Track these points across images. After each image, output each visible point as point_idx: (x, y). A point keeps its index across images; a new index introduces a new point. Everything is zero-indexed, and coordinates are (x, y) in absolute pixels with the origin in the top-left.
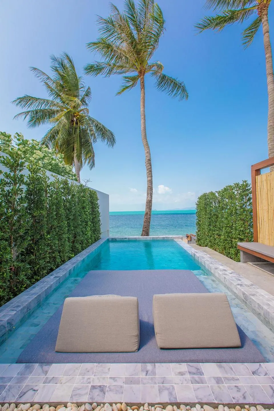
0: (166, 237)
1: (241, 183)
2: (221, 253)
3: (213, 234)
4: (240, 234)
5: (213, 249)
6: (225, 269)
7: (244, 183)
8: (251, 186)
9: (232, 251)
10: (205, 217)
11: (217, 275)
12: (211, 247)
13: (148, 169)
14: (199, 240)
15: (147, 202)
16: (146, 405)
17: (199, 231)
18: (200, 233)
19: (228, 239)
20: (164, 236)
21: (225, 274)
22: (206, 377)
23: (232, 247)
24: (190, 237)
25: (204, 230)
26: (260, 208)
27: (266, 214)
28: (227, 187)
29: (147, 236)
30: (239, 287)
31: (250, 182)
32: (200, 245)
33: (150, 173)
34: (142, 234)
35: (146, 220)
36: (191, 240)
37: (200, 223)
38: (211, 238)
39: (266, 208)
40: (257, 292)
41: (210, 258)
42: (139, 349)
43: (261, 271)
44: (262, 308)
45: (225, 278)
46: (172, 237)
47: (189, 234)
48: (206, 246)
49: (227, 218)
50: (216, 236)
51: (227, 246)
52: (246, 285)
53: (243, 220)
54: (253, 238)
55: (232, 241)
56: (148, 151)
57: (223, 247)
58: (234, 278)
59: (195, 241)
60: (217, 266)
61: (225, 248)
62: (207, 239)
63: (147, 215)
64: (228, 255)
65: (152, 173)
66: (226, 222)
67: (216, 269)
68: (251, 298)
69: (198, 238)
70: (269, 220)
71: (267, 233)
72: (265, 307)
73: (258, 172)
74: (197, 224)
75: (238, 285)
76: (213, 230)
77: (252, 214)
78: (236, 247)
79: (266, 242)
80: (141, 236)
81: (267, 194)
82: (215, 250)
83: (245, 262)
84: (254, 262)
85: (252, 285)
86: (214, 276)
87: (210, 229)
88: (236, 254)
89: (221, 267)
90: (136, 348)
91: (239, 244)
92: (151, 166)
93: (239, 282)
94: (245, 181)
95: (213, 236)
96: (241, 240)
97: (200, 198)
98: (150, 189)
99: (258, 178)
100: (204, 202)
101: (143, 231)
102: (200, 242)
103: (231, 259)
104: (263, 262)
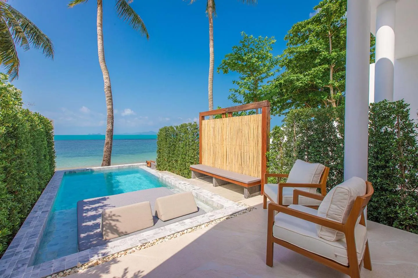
0: (132, 165)
1: (193, 123)
2: (178, 174)
3: (172, 160)
4: (191, 159)
5: (171, 172)
6: (185, 183)
7: (195, 124)
8: (199, 126)
9: (186, 171)
10: (165, 146)
11: (180, 187)
12: (170, 170)
13: (108, 96)
14: (159, 165)
15: (108, 131)
16: (167, 237)
17: (159, 158)
18: (160, 160)
19: (183, 163)
20: (130, 165)
21: (186, 186)
22: (186, 223)
23: (186, 169)
24: (150, 164)
25: (164, 157)
26: (203, 142)
27: (207, 145)
28: (183, 124)
29: (109, 165)
30: (194, 190)
31: (198, 123)
32: (160, 170)
33: (111, 101)
34: (103, 164)
35: (107, 150)
36: (151, 166)
37: (160, 151)
38: (170, 163)
39: (207, 142)
40: (202, 191)
41: (174, 178)
42: (154, 225)
43: (203, 182)
44: (205, 197)
45: (186, 188)
46: (137, 165)
47: (149, 161)
48: (165, 170)
49: (182, 148)
50: (174, 162)
51: (183, 169)
52: (197, 189)
53: (194, 149)
54: (199, 161)
55: (185, 164)
56: (107, 77)
57: (179, 169)
58: (190, 187)
59: (155, 167)
60: (180, 182)
61: (181, 170)
62: (166, 164)
63: (108, 145)
64: (183, 175)
65: (112, 101)
66: (182, 150)
67: (180, 184)
68: (200, 195)
69: (158, 164)
70: (208, 149)
71: (207, 158)
72: (206, 197)
73: (203, 118)
74: (157, 152)
75: (193, 190)
76: (171, 157)
77: (199, 145)
78: (188, 169)
79: (206, 164)
80: (102, 166)
81: (208, 133)
82: (173, 173)
83: (194, 178)
84: (199, 177)
85: (200, 188)
86: (178, 188)
87: (169, 156)
88: (188, 174)
89: (183, 182)
90: (153, 224)
91: (191, 166)
92: (111, 93)
93: (194, 188)
94: (196, 123)
95: (171, 161)
96: (192, 163)
97: (161, 130)
98: (111, 118)
99: (203, 122)
100: (164, 134)
101: (104, 160)
102: (160, 167)
103: (185, 177)
104: (204, 176)
